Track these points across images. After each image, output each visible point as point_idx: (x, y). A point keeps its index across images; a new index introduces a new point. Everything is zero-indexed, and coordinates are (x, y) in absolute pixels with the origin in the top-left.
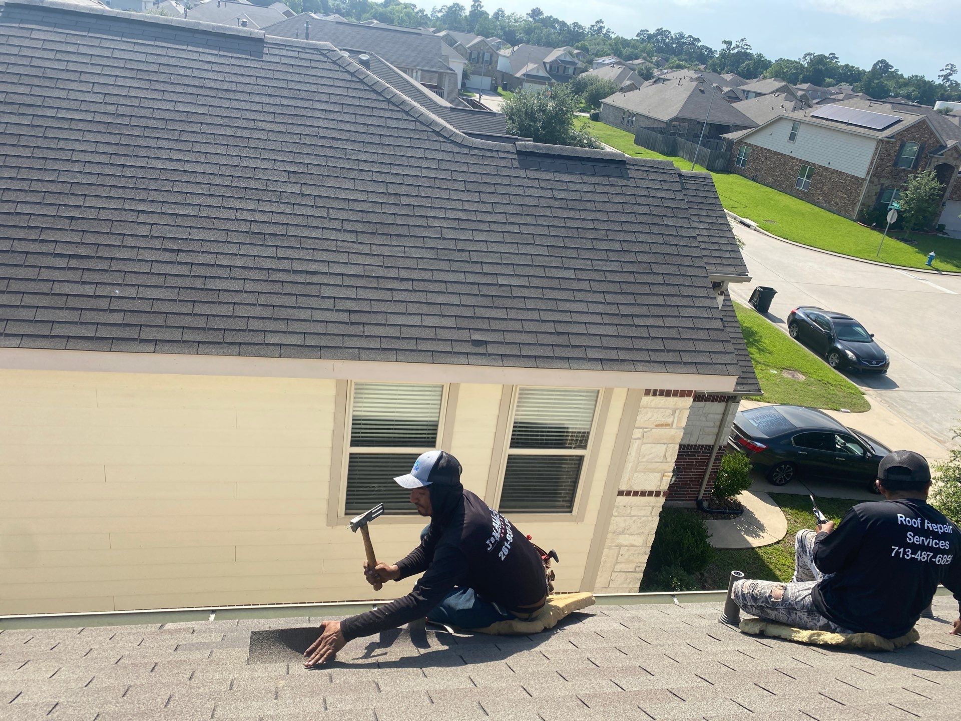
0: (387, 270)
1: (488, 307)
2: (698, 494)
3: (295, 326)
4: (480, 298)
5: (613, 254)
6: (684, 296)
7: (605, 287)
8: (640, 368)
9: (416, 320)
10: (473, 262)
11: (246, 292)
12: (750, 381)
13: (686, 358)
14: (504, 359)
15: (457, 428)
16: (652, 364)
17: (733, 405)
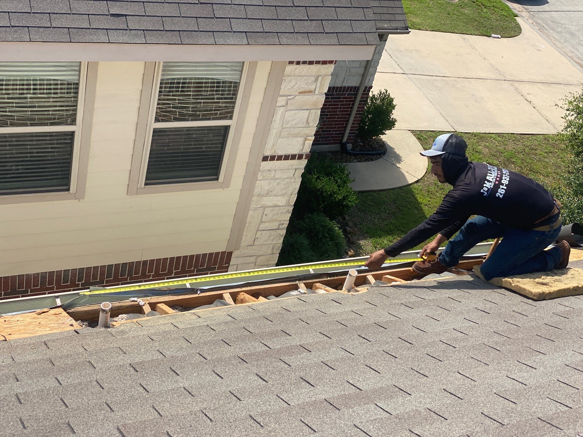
2: (343, 137)
8: (284, 41)
12: (399, 18)
13: (328, 28)
14: (146, 34)
15: (98, 104)
16: (295, 36)
17: (380, 43)
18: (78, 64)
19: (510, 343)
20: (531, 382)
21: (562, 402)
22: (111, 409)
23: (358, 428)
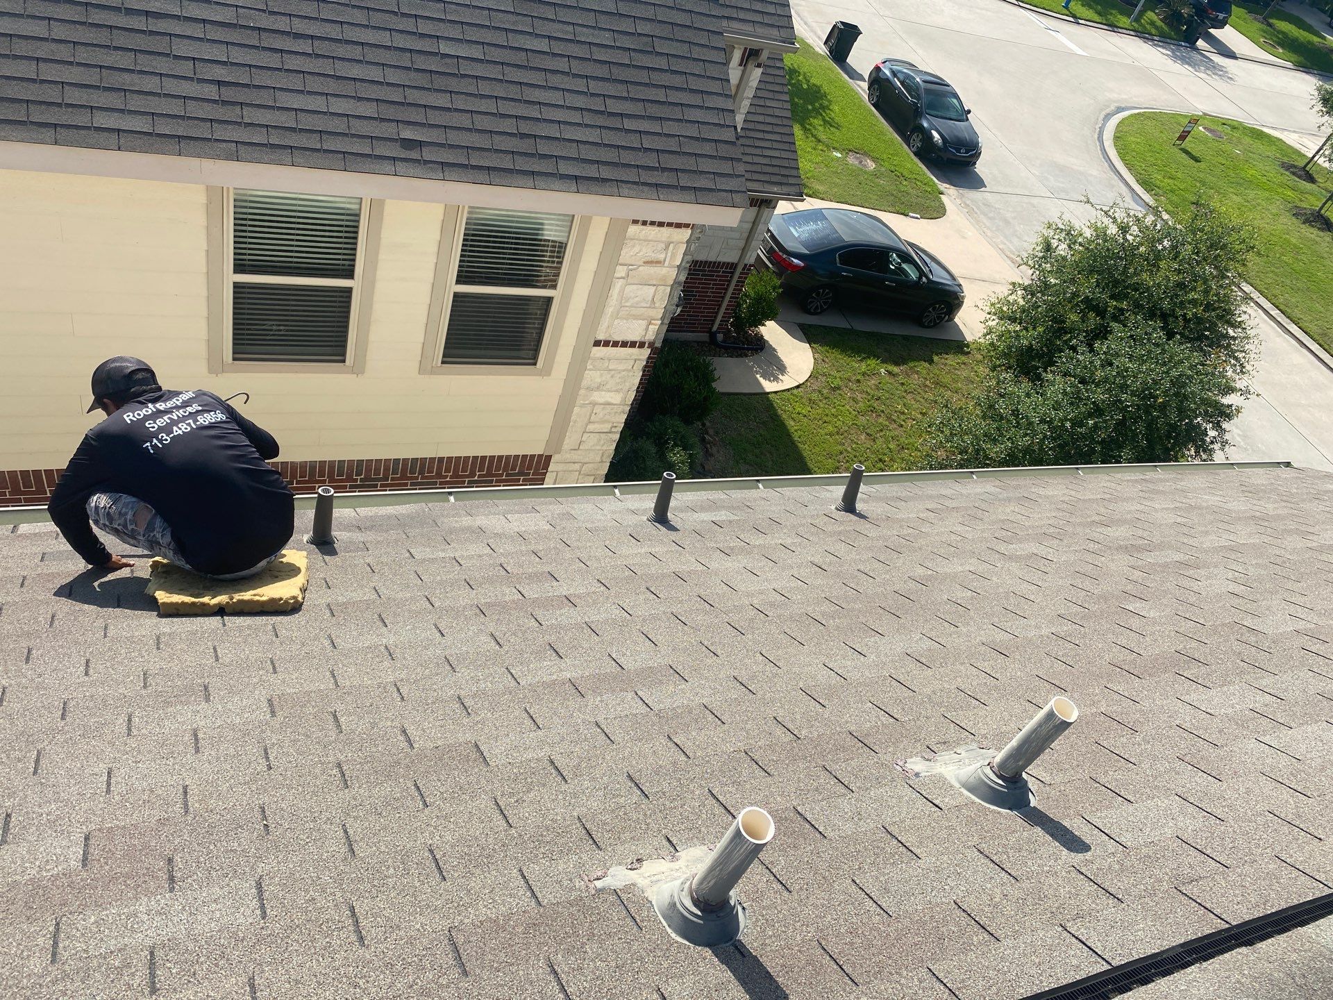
0: (272, 18)
1: (424, 88)
2: (713, 325)
3: (135, 103)
4: (413, 74)
5: (603, 17)
6: (692, 91)
7: (589, 69)
8: (626, 191)
9: (318, 103)
10: (404, 15)
11: (54, 40)
12: (792, 181)
13: (685, 181)
14: (445, 169)
15: (382, 256)
16: (641, 187)
17: (766, 211)
18: (358, 201)
19: (841, 615)
20: (854, 676)
21: (887, 710)
22: (274, 668)
23: (599, 727)
